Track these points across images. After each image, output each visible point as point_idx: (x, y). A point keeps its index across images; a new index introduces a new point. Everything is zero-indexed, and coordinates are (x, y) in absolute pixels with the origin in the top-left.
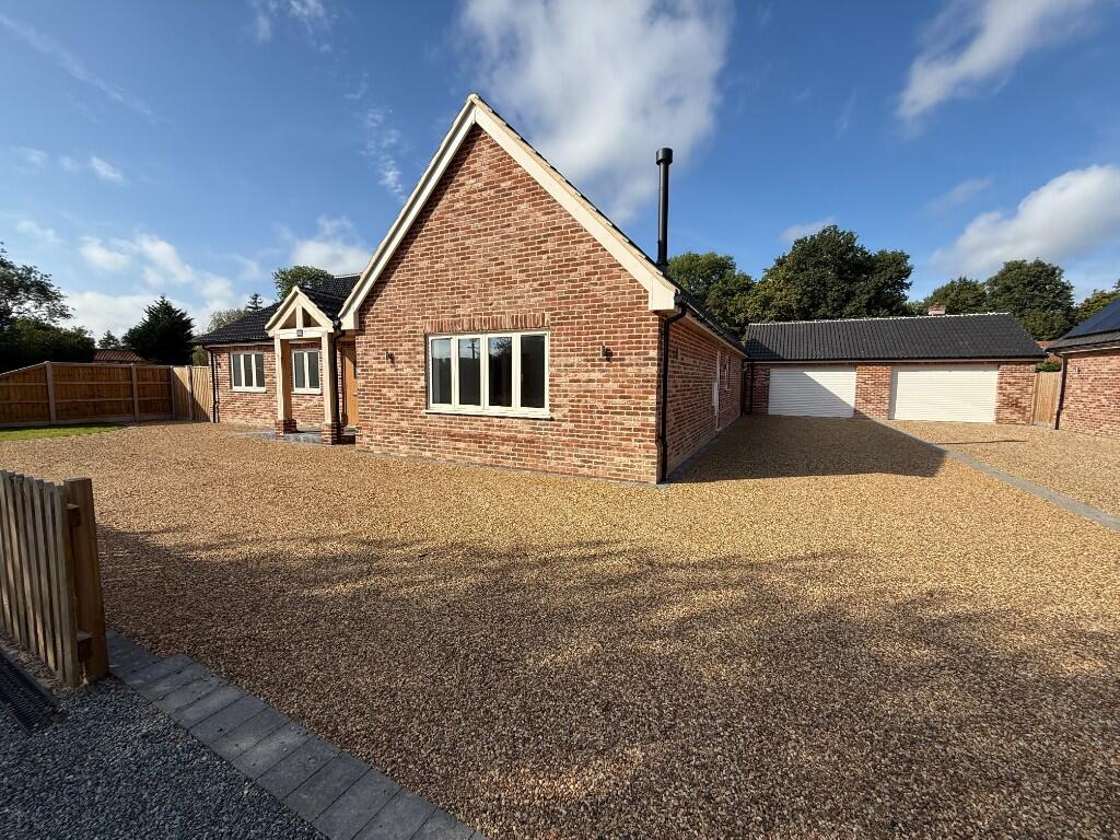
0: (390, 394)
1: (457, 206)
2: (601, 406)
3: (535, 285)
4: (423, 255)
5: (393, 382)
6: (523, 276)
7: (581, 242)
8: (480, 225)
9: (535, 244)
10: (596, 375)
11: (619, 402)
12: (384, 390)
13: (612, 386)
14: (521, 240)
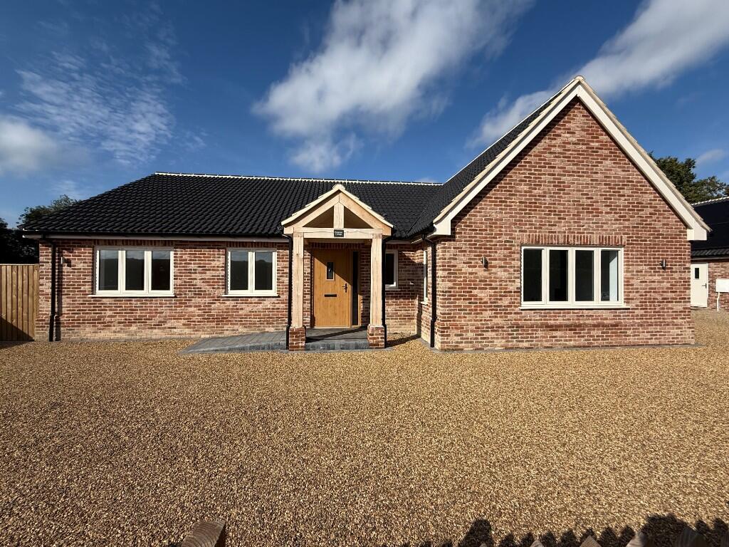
0: (484, 295)
1: (553, 149)
2: (660, 298)
3: (617, 216)
4: (521, 181)
5: (486, 284)
6: (608, 209)
7: (646, 193)
8: (575, 168)
9: (615, 188)
10: (657, 278)
11: (670, 295)
12: (475, 292)
13: (666, 285)
14: (605, 185)
